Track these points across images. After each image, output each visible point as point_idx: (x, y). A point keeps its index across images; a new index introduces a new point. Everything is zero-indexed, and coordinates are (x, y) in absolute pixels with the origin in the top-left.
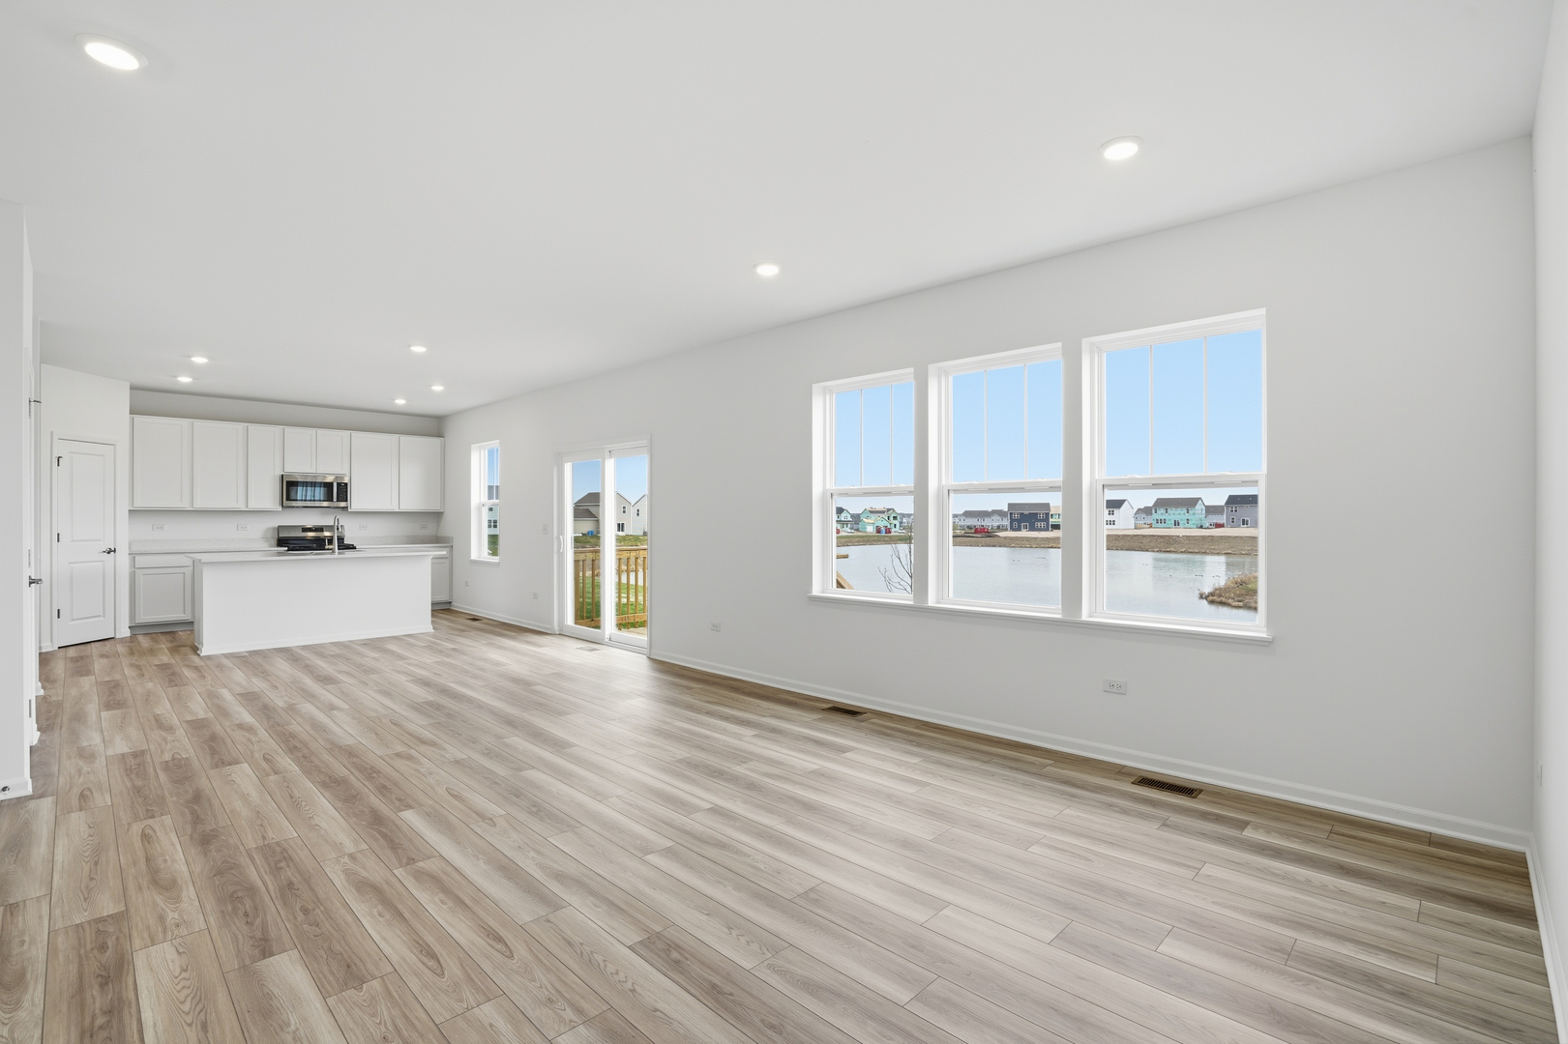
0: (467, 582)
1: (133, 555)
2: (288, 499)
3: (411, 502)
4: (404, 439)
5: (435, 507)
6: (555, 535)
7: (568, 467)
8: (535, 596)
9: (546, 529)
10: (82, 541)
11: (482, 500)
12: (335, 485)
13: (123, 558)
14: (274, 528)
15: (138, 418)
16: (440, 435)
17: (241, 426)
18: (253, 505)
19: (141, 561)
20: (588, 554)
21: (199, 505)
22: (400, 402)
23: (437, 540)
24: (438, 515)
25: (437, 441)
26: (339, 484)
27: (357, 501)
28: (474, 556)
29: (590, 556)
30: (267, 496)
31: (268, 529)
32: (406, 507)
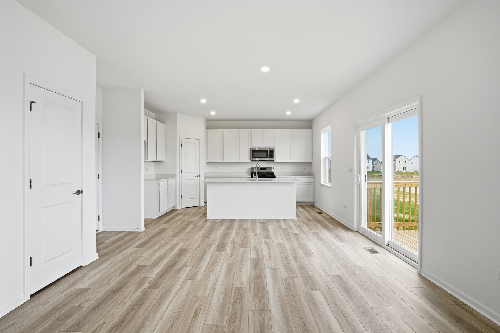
0: (319, 194)
1: (205, 178)
2: (253, 157)
3: (299, 158)
4: (295, 130)
5: (309, 160)
6: (356, 173)
7: (362, 134)
8: (346, 207)
9: (351, 170)
10: (189, 172)
11: (326, 156)
12: (269, 151)
13: (202, 178)
14: (250, 168)
15: (209, 130)
16: (311, 128)
17: (237, 130)
18: (242, 160)
19: (208, 180)
20: (377, 185)
21: (226, 160)
22: (289, 113)
23: (310, 174)
24: (310, 163)
25: (309, 131)
26: (270, 151)
27: (278, 157)
28: (322, 183)
29: (379, 186)
30: (246, 156)
31: (248, 169)
32: (297, 160)
